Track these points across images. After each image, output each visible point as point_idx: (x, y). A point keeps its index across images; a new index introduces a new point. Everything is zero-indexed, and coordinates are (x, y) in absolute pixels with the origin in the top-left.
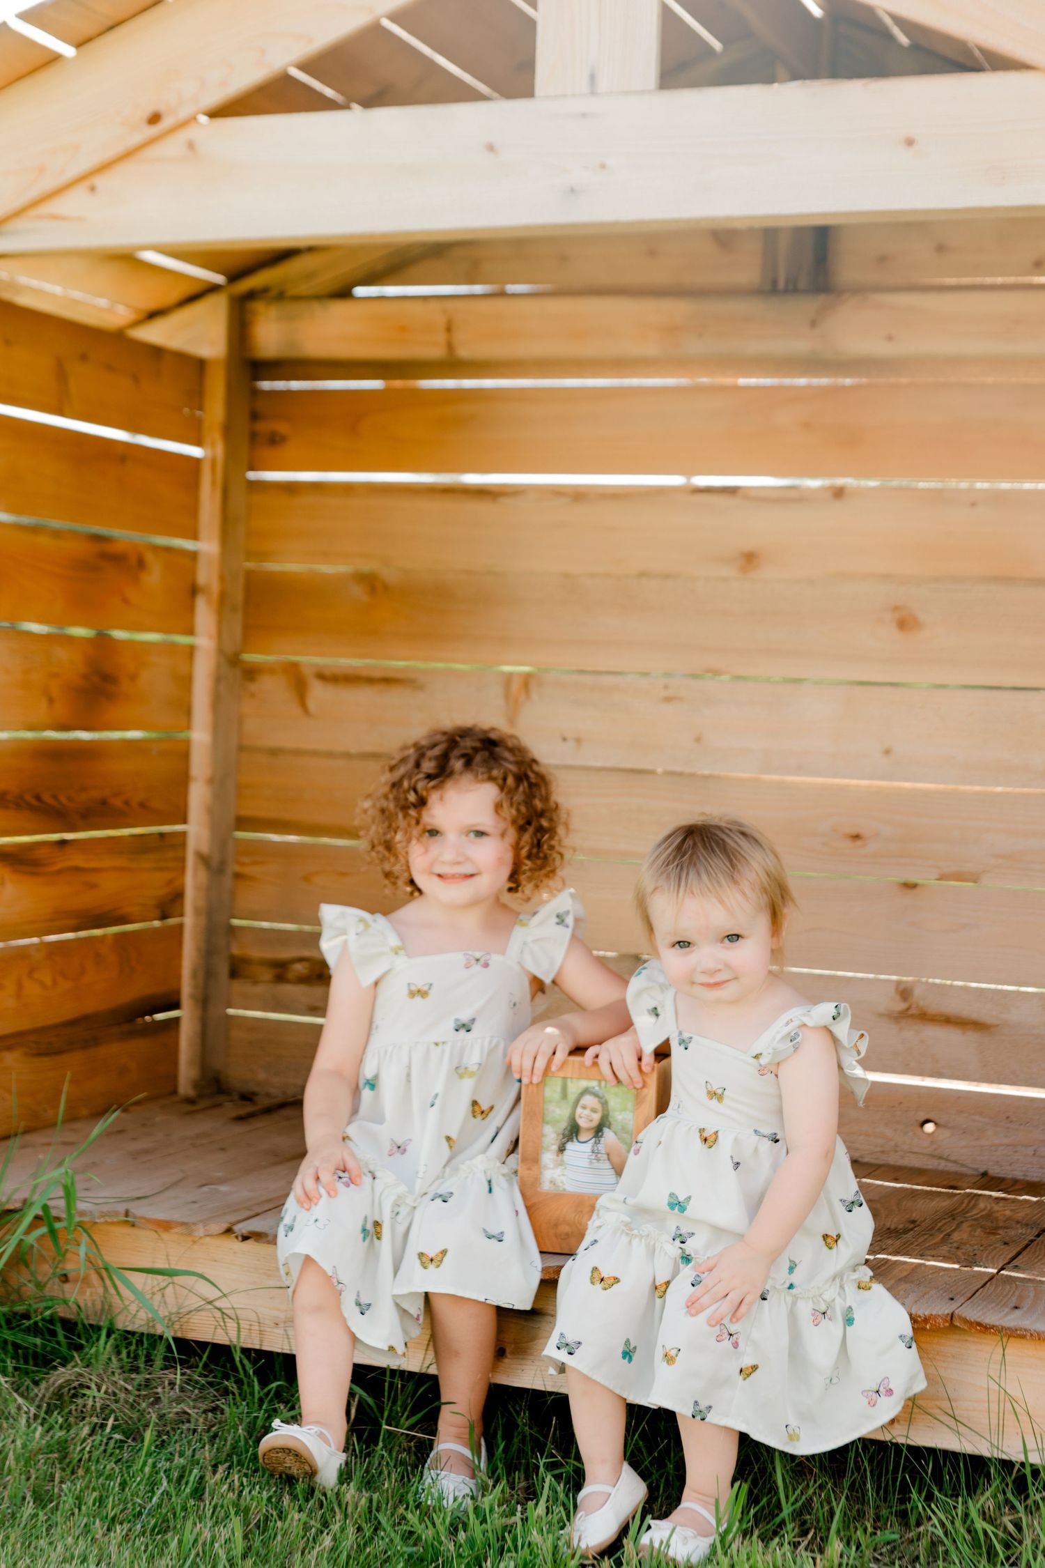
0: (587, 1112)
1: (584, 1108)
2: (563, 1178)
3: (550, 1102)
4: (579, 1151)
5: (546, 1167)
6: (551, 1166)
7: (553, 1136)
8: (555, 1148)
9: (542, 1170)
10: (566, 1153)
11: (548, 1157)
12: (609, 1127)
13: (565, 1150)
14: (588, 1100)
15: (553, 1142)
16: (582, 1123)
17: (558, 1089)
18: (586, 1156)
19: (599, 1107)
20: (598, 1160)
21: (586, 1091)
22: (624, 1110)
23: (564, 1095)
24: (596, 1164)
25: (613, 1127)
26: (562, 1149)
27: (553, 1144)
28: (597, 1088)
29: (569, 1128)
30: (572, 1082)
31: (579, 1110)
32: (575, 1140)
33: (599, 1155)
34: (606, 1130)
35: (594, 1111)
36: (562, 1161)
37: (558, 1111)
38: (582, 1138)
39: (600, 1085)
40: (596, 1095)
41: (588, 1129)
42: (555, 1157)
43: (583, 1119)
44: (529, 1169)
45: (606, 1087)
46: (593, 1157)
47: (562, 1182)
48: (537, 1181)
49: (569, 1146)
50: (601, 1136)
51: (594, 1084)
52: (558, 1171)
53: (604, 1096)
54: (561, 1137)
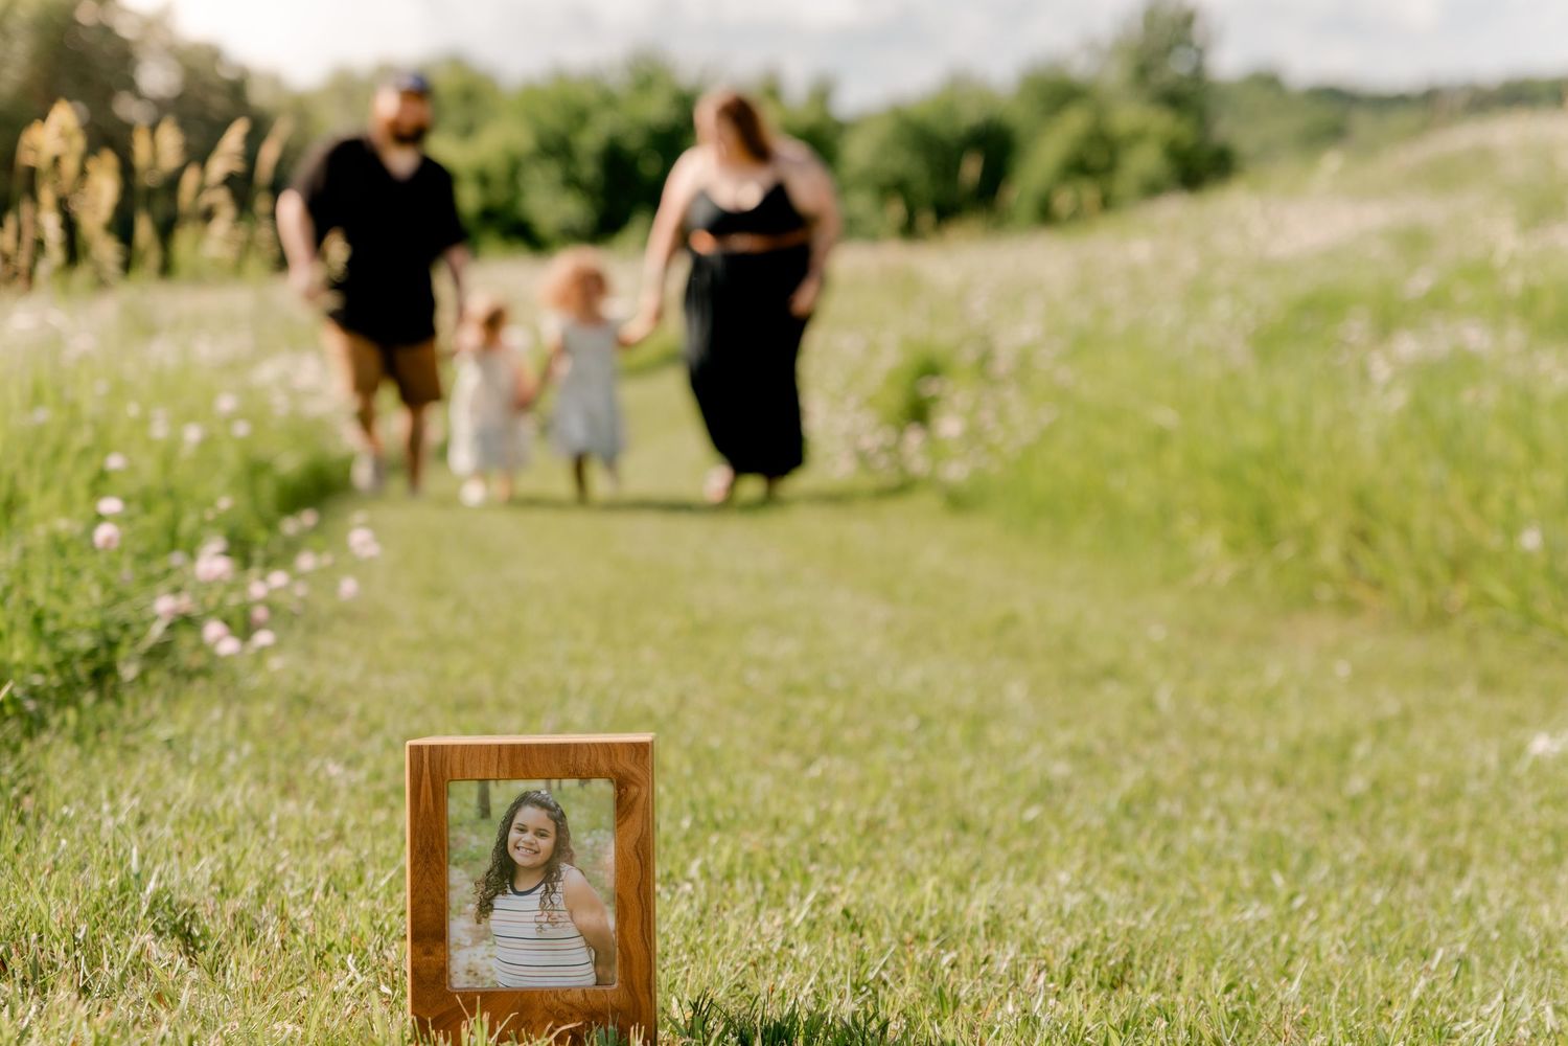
0: (528, 837)
1: (523, 830)
2: (492, 963)
3: (460, 825)
4: (517, 911)
5: (460, 946)
6: (468, 943)
7: (470, 886)
8: (472, 908)
9: (452, 952)
10: (495, 915)
11: (460, 926)
12: (570, 861)
13: (492, 909)
14: (529, 815)
15: (469, 898)
16: (519, 857)
17: (473, 799)
18: (531, 916)
19: (550, 827)
20: (554, 923)
21: (524, 800)
22: (594, 827)
23: (485, 811)
24: (550, 931)
25: (578, 860)
26: (485, 907)
27: (468, 902)
28: (544, 792)
29: (496, 870)
30: (497, 785)
31: (513, 835)
32: (509, 891)
33: (556, 914)
34: (565, 867)
35: (541, 833)
36: (488, 930)
37: (474, 840)
38: (520, 888)
39: (549, 788)
40: (542, 804)
41: (531, 869)
42: (473, 925)
43: (522, 851)
44: (428, 953)
45: (560, 788)
46: (544, 919)
47: (490, 970)
48: (443, 971)
49: (500, 902)
50: (558, 879)
51: (537, 785)
52: (482, 950)
53: (557, 806)
54: (482, 887)
